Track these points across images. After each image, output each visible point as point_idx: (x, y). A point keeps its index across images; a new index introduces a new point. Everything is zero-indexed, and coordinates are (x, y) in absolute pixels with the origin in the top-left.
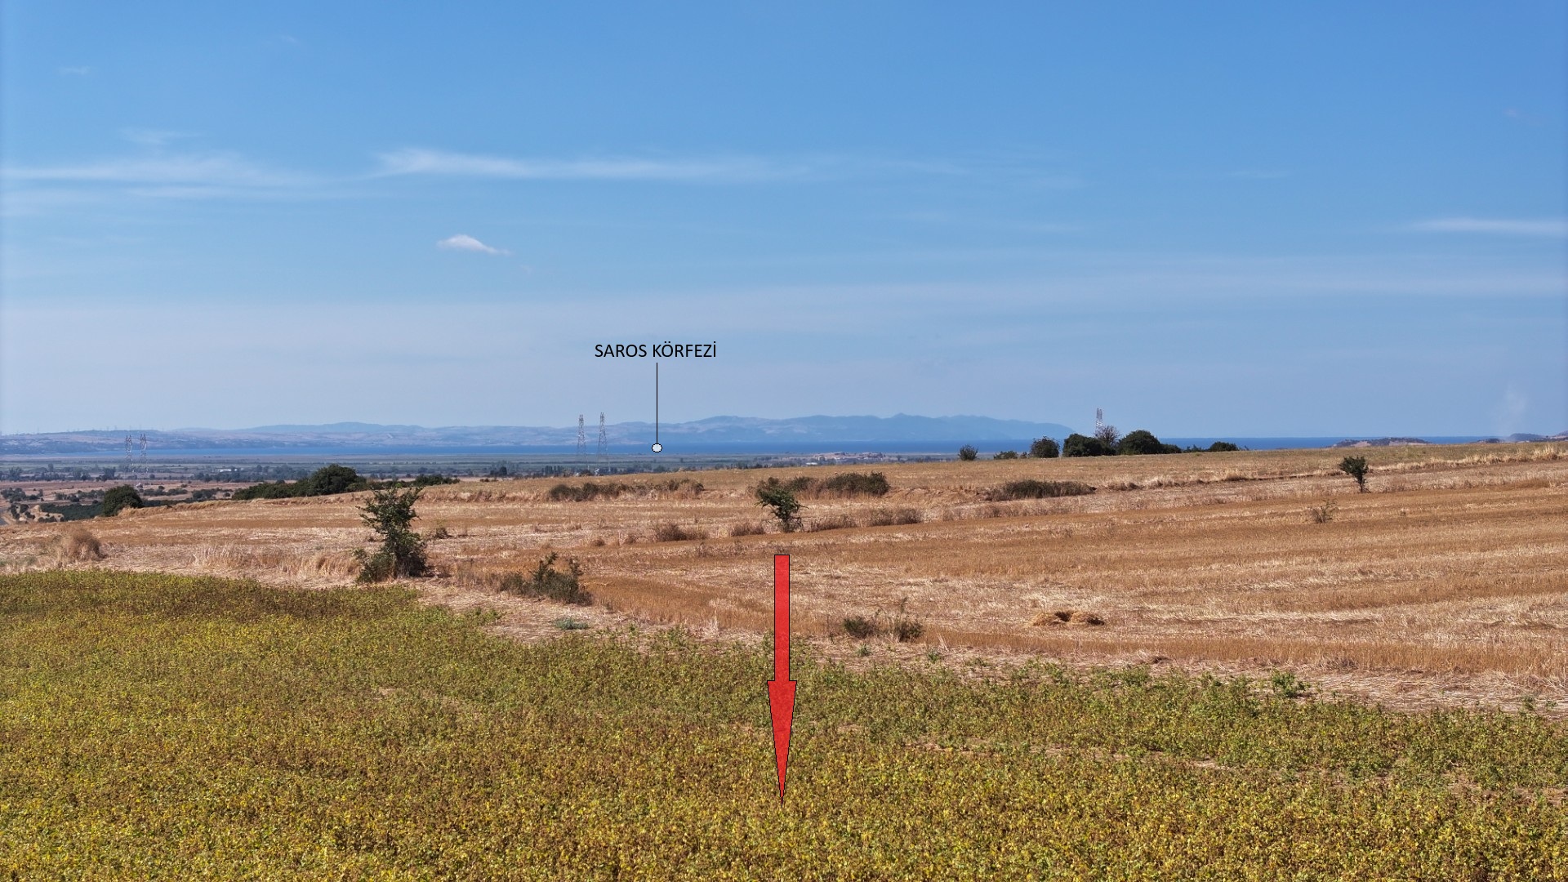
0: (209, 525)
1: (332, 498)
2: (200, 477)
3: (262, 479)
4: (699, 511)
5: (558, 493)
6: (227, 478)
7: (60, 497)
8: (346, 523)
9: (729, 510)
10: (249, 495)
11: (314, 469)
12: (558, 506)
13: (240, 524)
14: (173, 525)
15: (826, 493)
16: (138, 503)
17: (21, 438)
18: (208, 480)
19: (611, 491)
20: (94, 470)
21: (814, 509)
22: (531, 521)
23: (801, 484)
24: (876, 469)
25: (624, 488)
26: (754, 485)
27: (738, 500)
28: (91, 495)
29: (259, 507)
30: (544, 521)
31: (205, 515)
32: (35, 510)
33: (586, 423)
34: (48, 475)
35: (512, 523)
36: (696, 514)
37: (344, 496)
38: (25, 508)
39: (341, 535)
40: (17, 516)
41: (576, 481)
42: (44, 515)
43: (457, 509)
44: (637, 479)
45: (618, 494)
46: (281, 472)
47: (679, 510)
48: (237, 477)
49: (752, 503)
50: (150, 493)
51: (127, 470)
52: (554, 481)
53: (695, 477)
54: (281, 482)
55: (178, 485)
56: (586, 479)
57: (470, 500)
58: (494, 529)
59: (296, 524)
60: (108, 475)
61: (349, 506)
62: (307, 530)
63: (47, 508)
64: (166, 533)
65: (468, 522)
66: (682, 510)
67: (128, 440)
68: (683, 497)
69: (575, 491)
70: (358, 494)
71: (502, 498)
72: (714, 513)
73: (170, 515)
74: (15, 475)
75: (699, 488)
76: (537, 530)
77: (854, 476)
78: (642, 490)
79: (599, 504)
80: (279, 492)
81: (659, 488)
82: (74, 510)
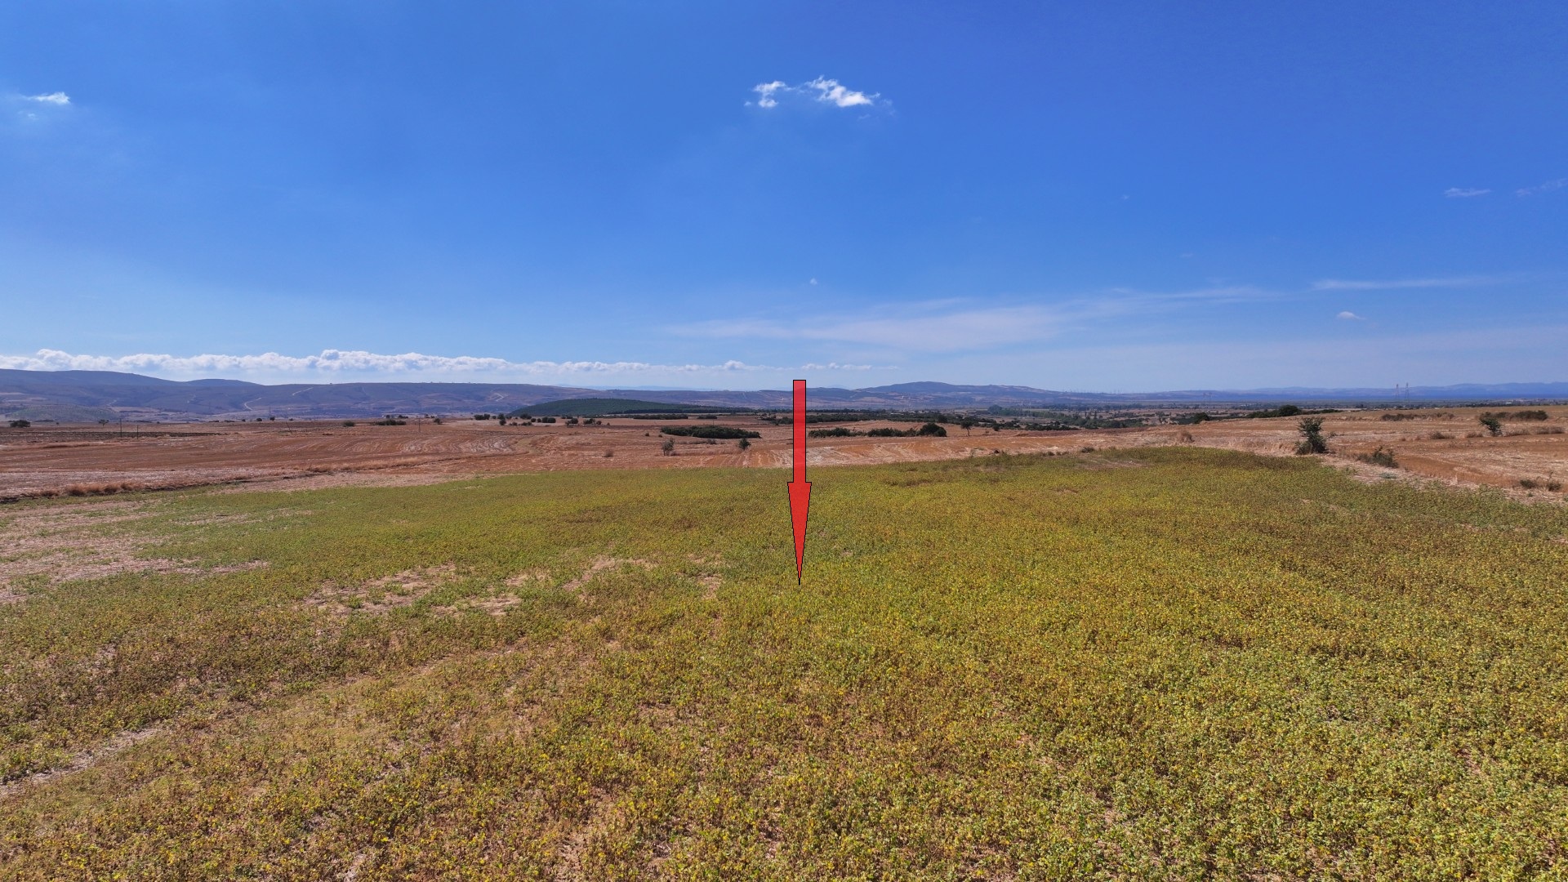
0: (1236, 428)
1: (1287, 418)
2: (1233, 408)
3: (1258, 409)
4: (1451, 426)
5: (1386, 418)
6: (1244, 408)
7: (1178, 415)
8: (1291, 428)
9: (1465, 426)
10: (1252, 416)
11: (1280, 405)
12: (1385, 423)
13: (1248, 428)
14: (1221, 428)
15: (1515, 419)
16: (1208, 419)
17: (1163, 393)
18: (1236, 409)
19: (1410, 417)
20: (1191, 405)
21: (1508, 426)
22: (1373, 429)
23: (1502, 415)
24: (1541, 408)
25: (1416, 416)
26: (1479, 415)
27: (1471, 421)
28: (1190, 414)
29: (1256, 421)
30: (1379, 429)
31: (1234, 424)
32: (1168, 420)
33: (1400, 387)
34: (1173, 407)
35: (1365, 430)
36: (1449, 427)
37: (1292, 417)
38: (1164, 419)
39: (1290, 433)
40: (1161, 422)
41: (1394, 412)
42: (1171, 422)
43: (1340, 423)
44: (1422, 411)
45: (1413, 418)
46: (1266, 406)
47: (1442, 427)
48: (1248, 408)
49: (1476, 423)
50: (1213, 414)
51: (1204, 405)
52: (1383, 412)
53: (1450, 411)
54: (1266, 410)
55: (1224, 411)
56: (1399, 412)
57: (1346, 420)
58: (1356, 432)
59: (1271, 429)
60: (1196, 407)
61: (1295, 421)
62: (1276, 431)
63: (1173, 419)
64: (1219, 431)
65: (1345, 429)
66: (1444, 425)
67: (1205, 394)
68: (1444, 420)
69: (1393, 417)
70: (1298, 417)
71: (1360, 419)
72: (1459, 427)
73: (1220, 424)
74: (1160, 407)
75: (1451, 416)
76: (1375, 433)
77: (1529, 412)
78: (1424, 417)
79: (1404, 422)
80: (1265, 415)
81: (1432, 416)
82: (1183, 420)
